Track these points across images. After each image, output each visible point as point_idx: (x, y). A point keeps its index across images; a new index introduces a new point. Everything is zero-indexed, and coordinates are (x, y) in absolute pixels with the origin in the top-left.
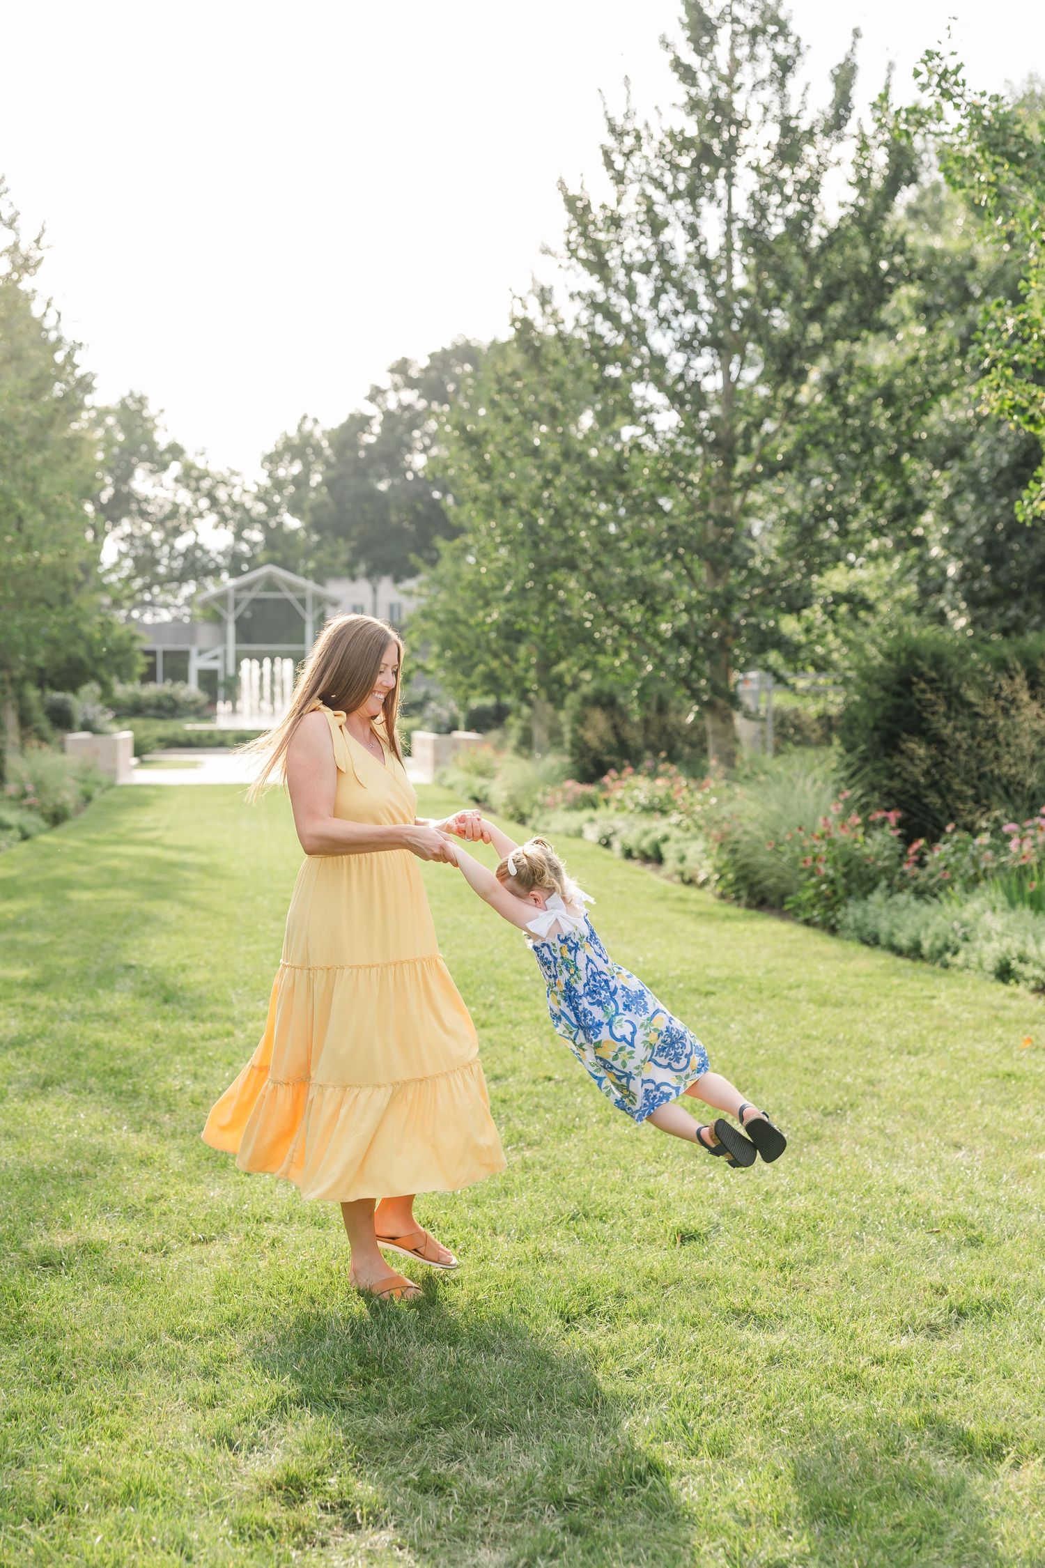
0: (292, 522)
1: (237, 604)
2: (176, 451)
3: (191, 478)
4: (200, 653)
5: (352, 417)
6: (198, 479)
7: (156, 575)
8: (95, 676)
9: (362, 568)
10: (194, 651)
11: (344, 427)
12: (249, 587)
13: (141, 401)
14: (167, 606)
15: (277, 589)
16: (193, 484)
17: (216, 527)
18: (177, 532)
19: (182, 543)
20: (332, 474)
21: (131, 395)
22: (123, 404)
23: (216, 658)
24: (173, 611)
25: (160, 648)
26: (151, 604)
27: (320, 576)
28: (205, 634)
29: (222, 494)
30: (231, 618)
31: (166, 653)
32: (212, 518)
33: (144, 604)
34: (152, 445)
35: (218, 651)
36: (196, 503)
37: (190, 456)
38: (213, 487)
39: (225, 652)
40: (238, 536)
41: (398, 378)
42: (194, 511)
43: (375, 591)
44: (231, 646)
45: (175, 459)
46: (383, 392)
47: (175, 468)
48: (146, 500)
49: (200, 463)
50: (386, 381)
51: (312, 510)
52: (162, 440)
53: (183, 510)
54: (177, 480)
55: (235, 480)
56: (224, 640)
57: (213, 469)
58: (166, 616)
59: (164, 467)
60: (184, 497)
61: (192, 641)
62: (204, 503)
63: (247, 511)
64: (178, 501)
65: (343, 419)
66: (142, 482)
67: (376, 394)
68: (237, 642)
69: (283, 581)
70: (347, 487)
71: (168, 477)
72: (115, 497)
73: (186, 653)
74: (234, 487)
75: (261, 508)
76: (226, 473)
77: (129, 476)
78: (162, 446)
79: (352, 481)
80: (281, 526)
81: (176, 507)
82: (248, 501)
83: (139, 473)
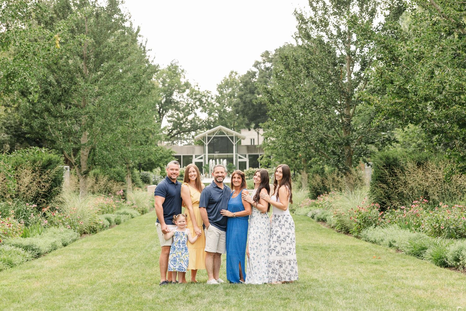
0: (229, 109)
1: (209, 139)
2: (187, 85)
3: (193, 94)
4: (196, 157)
5: (249, 72)
6: (196, 95)
7: (181, 128)
8: (158, 165)
9: (253, 125)
10: (194, 157)
11: (245, 76)
12: (213, 133)
13: (176, 67)
14: (186, 140)
15: (224, 134)
16: (194, 97)
17: (202, 111)
18: (189, 114)
19: (190, 118)
20: (242, 93)
21: (172, 65)
22: (169, 69)
23: (202, 158)
24: (188, 141)
25: (181, 155)
26: (180, 139)
27: (238, 128)
28: (198, 150)
29: (204, 100)
30: (207, 144)
31: (184, 156)
32: (201, 108)
33: (177, 138)
34: (179, 82)
35: (203, 156)
36: (195, 103)
37: (193, 86)
38: (201, 98)
39: (205, 156)
40: (210, 114)
41: (264, 58)
42: (194, 106)
43: (258, 133)
44: (207, 154)
45: (188, 88)
46: (260, 63)
47: (188, 91)
48: (177, 102)
49: (196, 89)
50: (260, 60)
51: (235, 106)
52: (183, 81)
53: (190, 105)
54: (188, 95)
55: (209, 95)
56: (204, 152)
57: (201, 90)
58: (186, 143)
59: (184, 91)
60: (191, 101)
61: (193, 153)
62: (198, 103)
63: (213, 105)
64: (189, 102)
65: (245, 73)
66: (176, 97)
67: (257, 64)
68: (209, 153)
69: (225, 131)
70: (247, 98)
71: (185, 94)
72: (166, 102)
73: (192, 156)
74: (208, 97)
75: (218, 105)
76: (206, 92)
77: (171, 94)
78: (183, 83)
79: (249, 95)
80: (225, 111)
81: (188, 105)
82: (213, 102)
83: (175, 93)
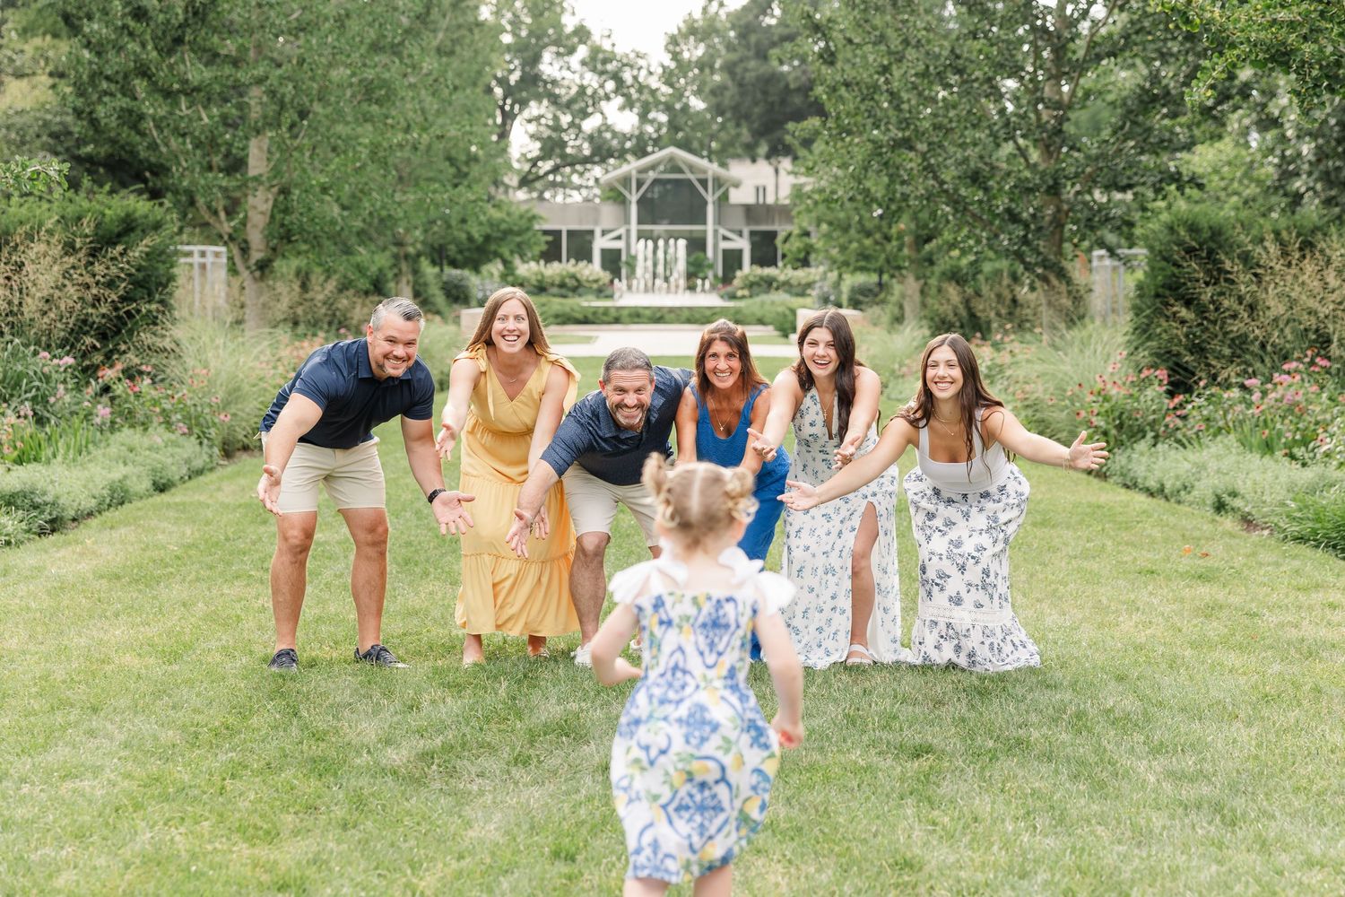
0: (697, 104)
1: (640, 184)
2: (582, 33)
3: (598, 61)
4: (604, 233)
6: (605, 62)
7: (565, 156)
8: (498, 256)
9: (762, 149)
10: (598, 233)
11: (744, 9)
12: (653, 167)
14: (578, 188)
15: (681, 171)
16: (599, 66)
17: (622, 108)
18: (584, 114)
19: (590, 125)
20: (733, 57)
23: (619, 238)
24: (584, 192)
25: (564, 228)
26: (563, 185)
27: (721, 156)
28: (609, 215)
29: (627, 76)
30: (634, 198)
31: (570, 233)
32: (618, 101)
33: (554, 185)
34: (558, 26)
35: (622, 231)
36: (602, 86)
37: (596, 38)
38: (620, 70)
39: (628, 231)
40: (643, 117)
42: (601, 92)
43: (777, 170)
44: (634, 227)
45: (582, 42)
47: (582, 51)
48: (554, 82)
49: (607, 46)
51: (713, 93)
52: (569, 23)
53: (589, 91)
54: (583, 63)
55: (641, 62)
56: (627, 221)
57: (619, 50)
58: (577, 197)
59: (571, 51)
60: (591, 80)
61: (596, 222)
62: (610, 85)
63: (653, 92)
64: (585, 83)
66: (549, 66)
68: (640, 222)
69: (685, 163)
70: (746, 70)
71: (575, 60)
72: (522, 79)
73: (591, 232)
74: (639, 69)
75: (666, 90)
76: (632, 56)
77: (536, 59)
78: (569, 29)
79: (752, 64)
80: (686, 108)
81: (582, 89)
82: (654, 83)
83: (547, 56)
